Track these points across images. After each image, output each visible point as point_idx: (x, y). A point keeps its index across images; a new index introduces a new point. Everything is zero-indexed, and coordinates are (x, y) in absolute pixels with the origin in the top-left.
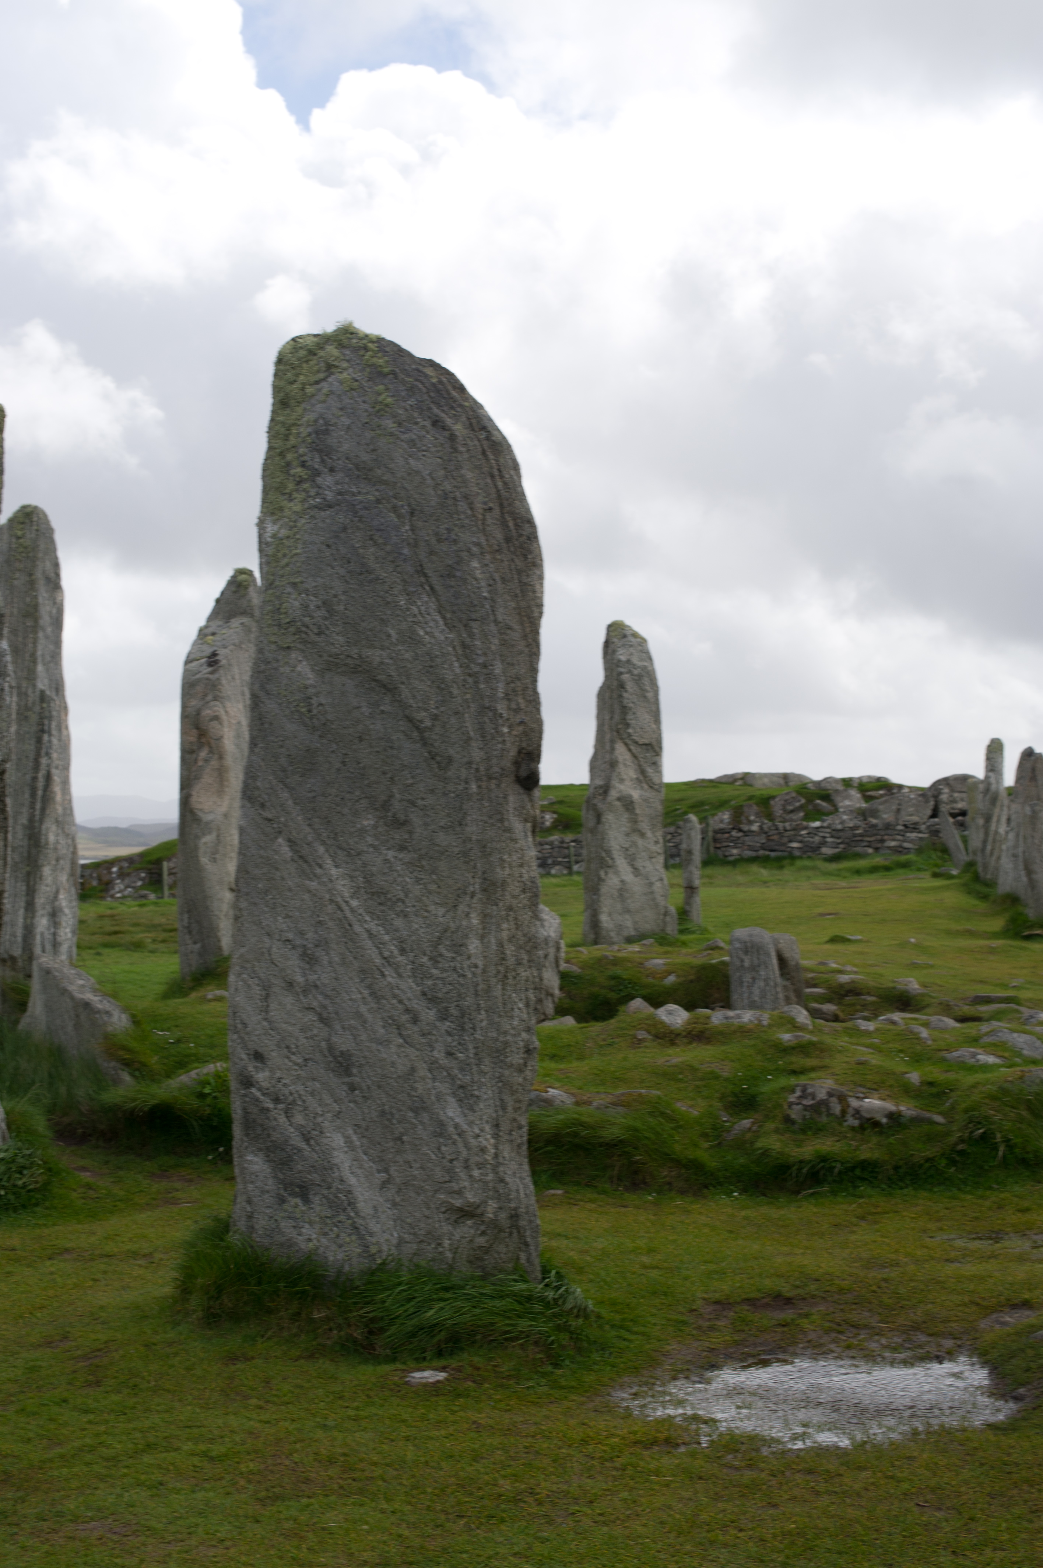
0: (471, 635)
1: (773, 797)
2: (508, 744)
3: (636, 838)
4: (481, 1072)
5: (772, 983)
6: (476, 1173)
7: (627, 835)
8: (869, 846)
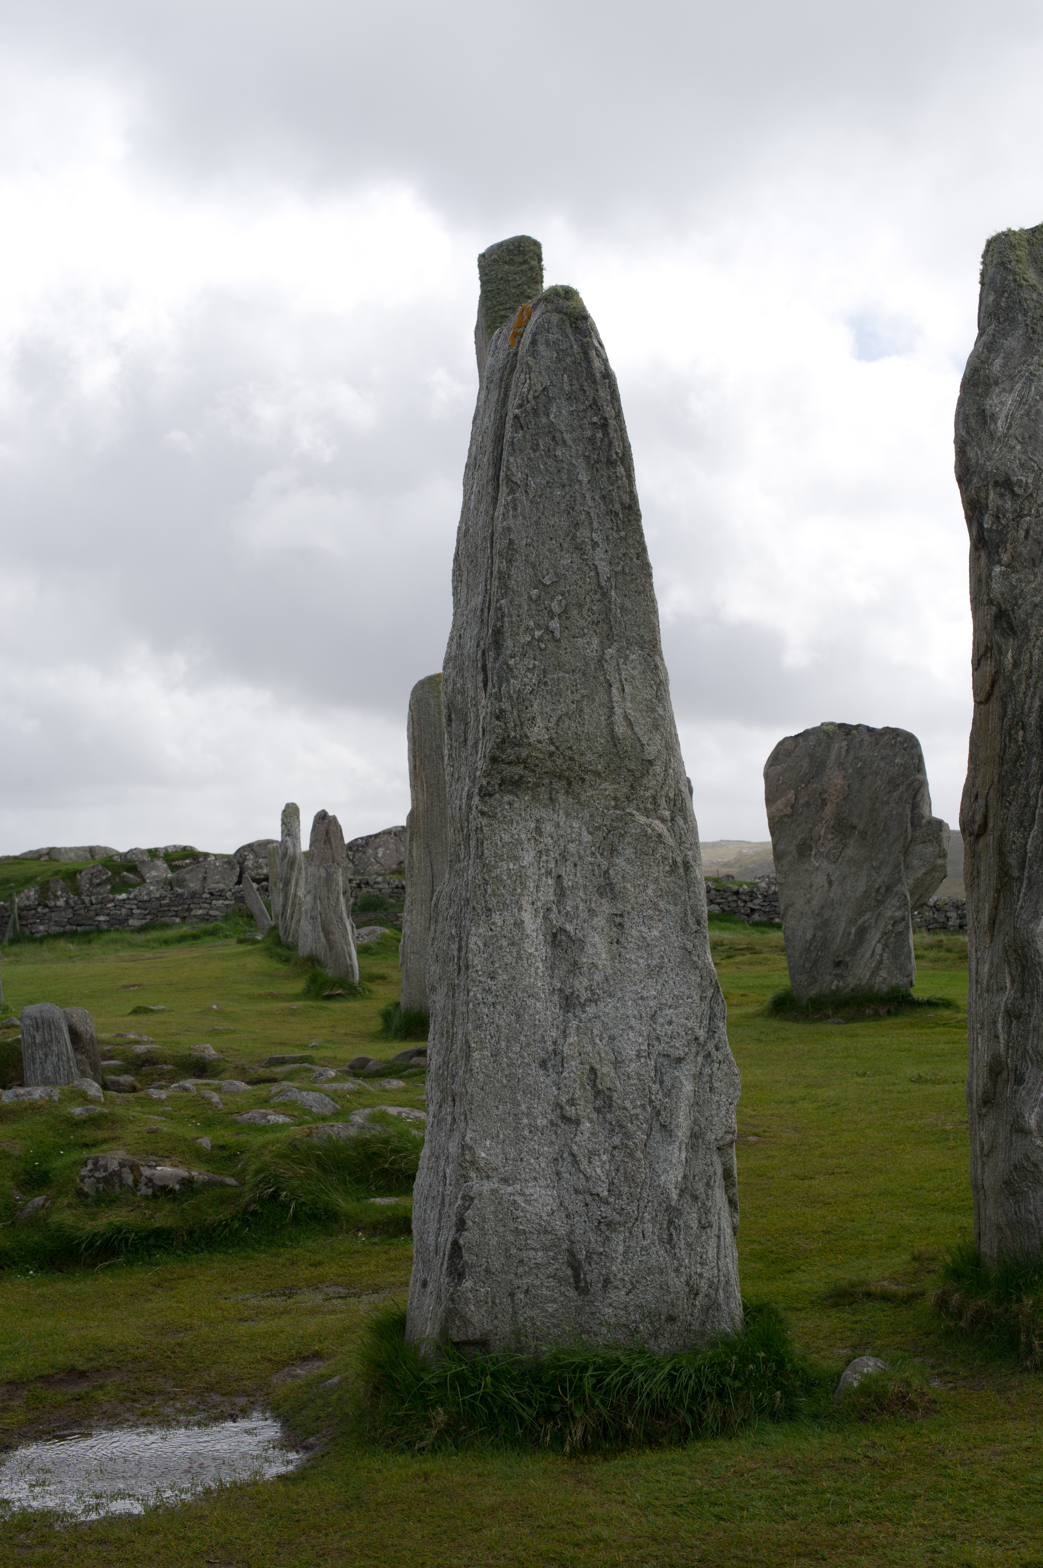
1: (80, 872)
5: (65, 1058)
8: (176, 916)
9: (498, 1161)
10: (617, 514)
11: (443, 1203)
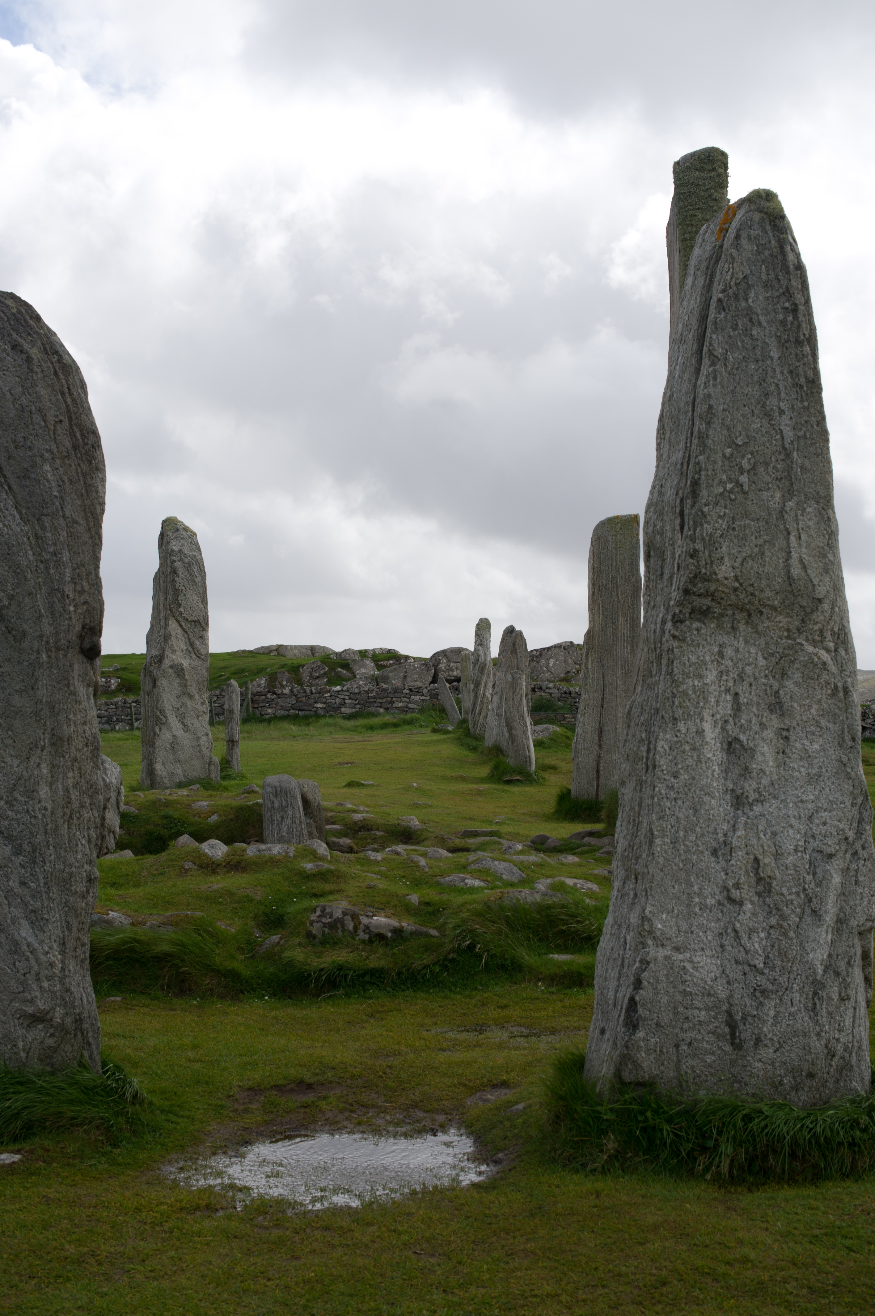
0: (43, 528)
1: (303, 666)
2: (74, 621)
3: (185, 699)
4: (50, 899)
5: (298, 822)
6: (46, 984)
7: (178, 697)
8: (381, 707)
9: (672, 932)
10: (801, 387)
11: (622, 965)
